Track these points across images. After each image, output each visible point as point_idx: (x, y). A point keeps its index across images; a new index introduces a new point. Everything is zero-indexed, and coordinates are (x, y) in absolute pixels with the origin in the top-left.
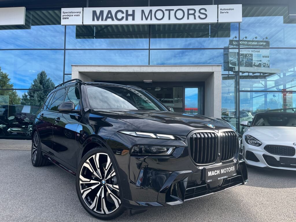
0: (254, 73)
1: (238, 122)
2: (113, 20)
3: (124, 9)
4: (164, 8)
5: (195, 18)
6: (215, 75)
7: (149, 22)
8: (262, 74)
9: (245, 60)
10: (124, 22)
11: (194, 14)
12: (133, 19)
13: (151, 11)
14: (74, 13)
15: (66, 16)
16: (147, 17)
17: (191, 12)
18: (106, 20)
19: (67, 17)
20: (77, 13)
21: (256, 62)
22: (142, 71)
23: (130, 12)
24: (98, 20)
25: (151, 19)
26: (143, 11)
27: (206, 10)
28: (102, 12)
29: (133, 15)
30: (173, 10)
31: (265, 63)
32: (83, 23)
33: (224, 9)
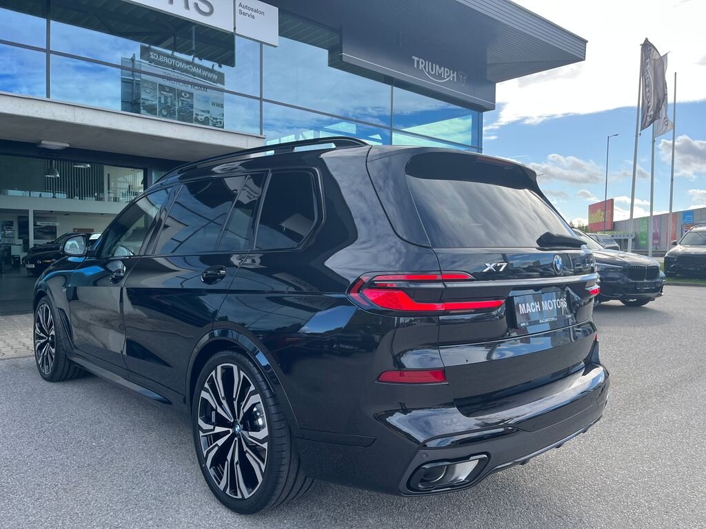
5: (187, 6)
21: (200, 113)
31: (216, 119)
33: (246, 7)
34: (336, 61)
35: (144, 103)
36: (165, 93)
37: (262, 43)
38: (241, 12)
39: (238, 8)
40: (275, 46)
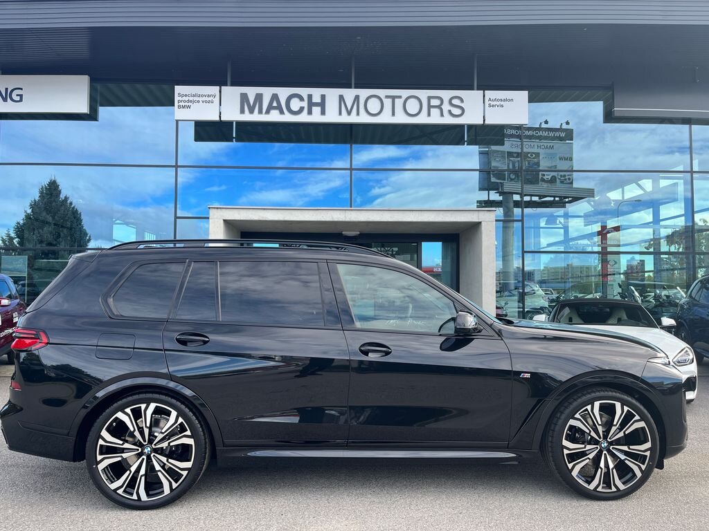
0: (541, 197)
1: (521, 310)
2: (282, 112)
3: (304, 92)
4: (382, 93)
5: (442, 115)
6: (484, 227)
7: (353, 119)
8: (557, 199)
10: (303, 118)
11: (439, 107)
12: (323, 113)
13: (357, 98)
14: (202, 96)
15: (185, 101)
16: (349, 108)
17: (435, 102)
18: (268, 112)
19: (186, 104)
20: (209, 96)
22: (348, 220)
23: (316, 99)
24: (251, 111)
25: (358, 114)
26: (341, 98)
27: (462, 101)
28: (259, 97)
29: (322, 104)
30: (400, 97)
32: (220, 117)
33: (495, 100)
34: (609, 117)
36: (512, 159)
38: (490, 106)
39: (487, 102)
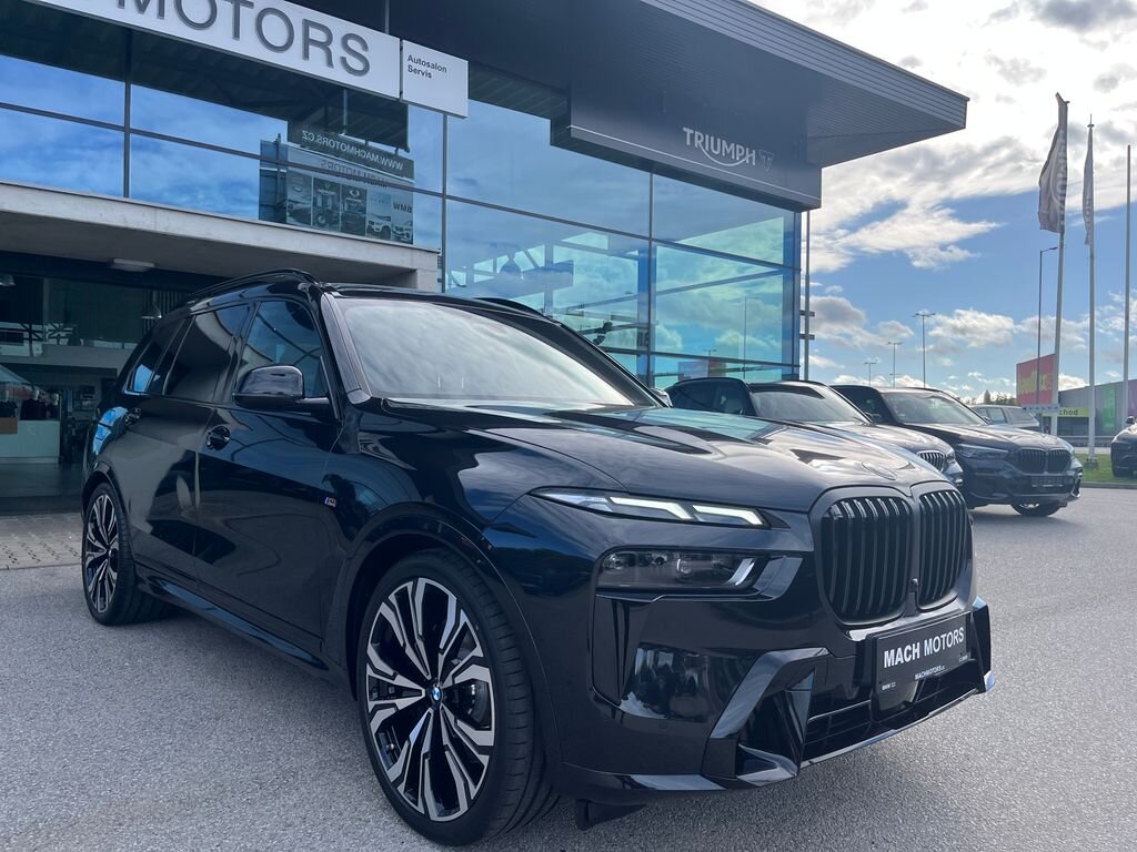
5: (330, 63)
6: (420, 279)
9: (343, 208)
11: (325, 46)
17: (317, 35)
21: (376, 220)
25: (161, 13)
27: (365, 47)
30: (251, 5)
31: (401, 230)
33: (419, 61)
34: (561, 138)
35: (291, 207)
36: (322, 191)
37: (446, 114)
38: (411, 69)
39: (406, 63)
40: (463, 117)
